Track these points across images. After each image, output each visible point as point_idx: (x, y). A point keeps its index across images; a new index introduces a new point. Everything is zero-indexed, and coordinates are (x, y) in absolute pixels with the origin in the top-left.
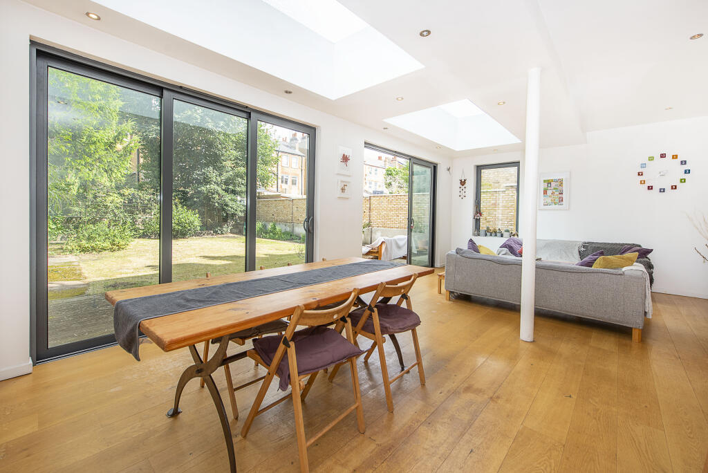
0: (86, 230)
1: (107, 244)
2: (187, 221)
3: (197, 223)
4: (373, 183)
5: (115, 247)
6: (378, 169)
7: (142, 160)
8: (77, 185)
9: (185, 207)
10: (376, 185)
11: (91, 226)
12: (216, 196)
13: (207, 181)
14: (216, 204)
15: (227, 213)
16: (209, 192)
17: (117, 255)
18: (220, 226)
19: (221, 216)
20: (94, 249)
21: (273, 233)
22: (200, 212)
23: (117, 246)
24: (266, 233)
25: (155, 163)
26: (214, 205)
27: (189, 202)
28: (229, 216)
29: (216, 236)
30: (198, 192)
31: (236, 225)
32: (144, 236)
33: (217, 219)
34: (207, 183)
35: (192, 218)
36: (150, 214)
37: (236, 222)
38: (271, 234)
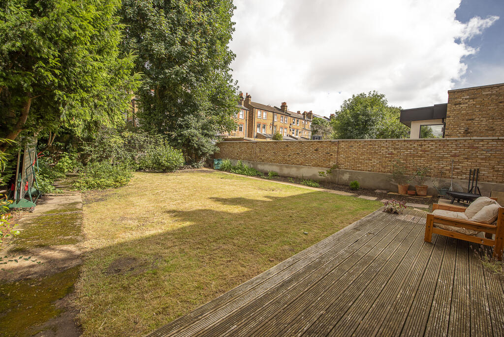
0: (93, 167)
1: (110, 181)
2: (175, 158)
3: (182, 160)
4: (295, 130)
5: (118, 184)
7: (136, 110)
8: (82, 127)
9: (172, 147)
10: (297, 132)
11: (98, 163)
12: (195, 138)
13: (188, 127)
15: (202, 152)
16: (190, 135)
17: (120, 191)
18: (196, 162)
19: (197, 154)
20: (99, 186)
21: (241, 170)
22: (183, 151)
23: (120, 183)
24: (234, 169)
25: (147, 112)
26: (192, 146)
27: (174, 143)
28: (204, 154)
29: (193, 170)
30: (181, 135)
31: (207, 161)
32: (140, 169)
33: (194, 156)
34: (188, 128)
35: (178, 156)
36: (144, 152)
37: (207, 159)
38: (240, 170)
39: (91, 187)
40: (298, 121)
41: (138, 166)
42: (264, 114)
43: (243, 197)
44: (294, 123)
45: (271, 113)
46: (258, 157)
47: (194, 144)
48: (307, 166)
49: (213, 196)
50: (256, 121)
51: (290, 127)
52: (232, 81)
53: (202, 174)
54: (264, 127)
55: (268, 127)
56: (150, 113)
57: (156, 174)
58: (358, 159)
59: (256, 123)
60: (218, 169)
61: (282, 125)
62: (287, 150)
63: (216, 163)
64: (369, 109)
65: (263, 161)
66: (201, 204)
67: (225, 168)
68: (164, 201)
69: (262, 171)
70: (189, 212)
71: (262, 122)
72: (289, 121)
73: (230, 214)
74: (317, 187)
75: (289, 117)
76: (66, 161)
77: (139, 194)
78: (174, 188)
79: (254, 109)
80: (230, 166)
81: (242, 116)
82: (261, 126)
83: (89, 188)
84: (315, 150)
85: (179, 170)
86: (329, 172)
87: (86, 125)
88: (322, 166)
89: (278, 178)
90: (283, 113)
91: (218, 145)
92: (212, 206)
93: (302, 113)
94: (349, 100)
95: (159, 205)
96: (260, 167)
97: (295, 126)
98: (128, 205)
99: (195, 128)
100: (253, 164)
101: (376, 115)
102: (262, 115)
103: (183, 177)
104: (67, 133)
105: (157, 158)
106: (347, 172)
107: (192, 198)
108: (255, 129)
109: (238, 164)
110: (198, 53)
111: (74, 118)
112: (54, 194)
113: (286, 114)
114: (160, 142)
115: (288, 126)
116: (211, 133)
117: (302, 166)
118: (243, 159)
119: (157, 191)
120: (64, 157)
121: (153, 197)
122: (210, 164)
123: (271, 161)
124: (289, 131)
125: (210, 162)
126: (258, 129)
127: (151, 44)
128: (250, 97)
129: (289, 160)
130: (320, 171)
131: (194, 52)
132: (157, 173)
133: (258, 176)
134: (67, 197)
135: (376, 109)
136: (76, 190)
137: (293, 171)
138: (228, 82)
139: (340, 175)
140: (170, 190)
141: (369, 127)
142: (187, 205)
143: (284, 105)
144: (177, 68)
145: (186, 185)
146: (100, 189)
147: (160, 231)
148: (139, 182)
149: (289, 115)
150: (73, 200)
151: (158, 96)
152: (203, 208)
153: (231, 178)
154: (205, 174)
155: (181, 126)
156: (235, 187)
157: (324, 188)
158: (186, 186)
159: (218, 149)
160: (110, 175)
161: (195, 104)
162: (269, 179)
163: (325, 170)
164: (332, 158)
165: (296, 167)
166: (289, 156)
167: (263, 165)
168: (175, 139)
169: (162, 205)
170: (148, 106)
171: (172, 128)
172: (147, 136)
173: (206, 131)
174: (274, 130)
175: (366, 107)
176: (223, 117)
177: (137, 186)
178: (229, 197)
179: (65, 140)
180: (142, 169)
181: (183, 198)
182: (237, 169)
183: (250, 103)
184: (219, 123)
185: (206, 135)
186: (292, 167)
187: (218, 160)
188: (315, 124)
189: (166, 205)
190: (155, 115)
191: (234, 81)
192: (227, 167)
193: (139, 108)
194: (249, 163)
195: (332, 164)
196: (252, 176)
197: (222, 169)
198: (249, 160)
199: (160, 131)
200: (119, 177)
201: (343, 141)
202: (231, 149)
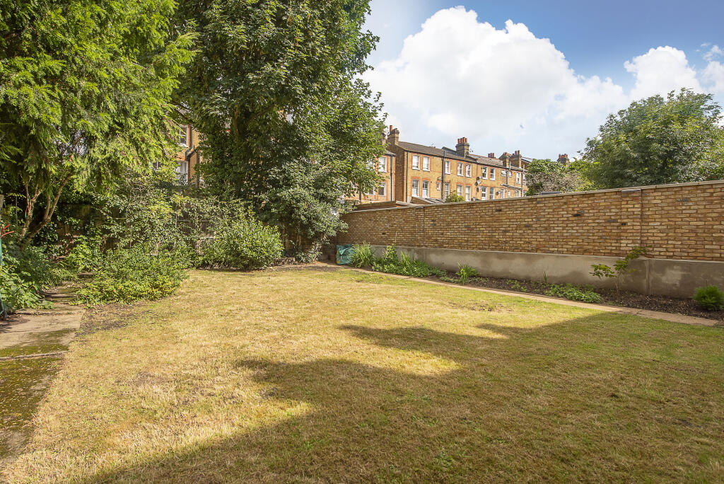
2: (265, 243)
3: (278, 247)
4: (488, 190)
5: (157, 292)
6: (495, 170)
9: (260, 222)
10: (491, 193)
12: (303, 205)
13: (288, 183)
14: (303, 218)
15: (316, 232)
16: (293, 198)
17: (159, 306)
18: (303, 250)
19: (305, 236)
20: (122, 295)
21: (394, 264)
22: (280, 230)
23: (161, 289)
24: (379, 262)
25: (218, 162)
26: (297, 220)
27: (264, 215)
28: (318, 235)
29: (299, 266)
30: (278, 200)
31: (324, 249)
32: (204, 265)
33: (299, 240)
34: (288, 186)
35: (271, 239)
36: (211, 233)
37: (324, 245)
38: (392, 265)
39: (107, 297)
40: (492, 171)
41: (201, 259)
42: (425, 161)
43: (427, 325)
44: (484, 175)
45: (439, 160)
46: (429, 238)
47: (300, 216)
48: (553, 252)
49: (352, 322)
50: (410, 175)
51: (477, 184)
52: (369, 95)
53: (318, 273)
54: (425, 186)
55: (433, 185)
56: (223, 163)
57: (231, 273)
58: (710, 231)
59: (409, 178)
60: (346, 265)
61: (461, 180)
62: (498, 220)
63: (342, 252)
64: (676, 126)
65: (441, 246)
66: (328, 343)
67: (360, 261)
68: (242, 332)
69: (440, 267)
70: (301, 366)
71: (421, 175)
72: (475, 172)
73: (414, 377)
74: (594, 302)
75: (475, 165)
76: (83, 252)
77: (194, 313)
78: (266, 300)
79: (406, 153)
80: (370, 257)
81: (384, 165)
82: (421, 184)
83: (103, 299)
84: (575, 216)
85: (272, 265)
86: (620, 267)
87: (94, 171)
88: (596, 252)
89: (483, 280)
90: (461, 158)
91: (343, 217)
92: (358, 349)
93: (498, 156)
94: (621, 113)
95: (230, 341)
96: (435, 258)
97: (486, 181)
98: (165, 340)
99: (303, 186)
100: (418, 252)
101: (696, 138)
102: (422, 163)
103: (281, 278)
104: (86, 203)
105: (234, 242)
106: (675, 263)
107: (306, 325)
108: (409, 190)
109: (387, 253)
110: (308, 38)
111: (73, 156)
112: (32, 312)
113: (468, 160)
114: (239, 213)
115: (473, 181)
116: (331, 194)
117: (539, 253)
118: (397, 244)
119: (229, 308)
120: (80, 243)
121: (220, 320)
122: (329, 256)
123: (460, 246)
124: (475, 191)
125: (330, 251)
126: (414, 190)
127: (221, 27)
128: (398, 133)
129: (506, 242)
130: (597, 264)
131: (300, 36)
132: (234, 271)
133: (435, 276)
134: (55, 317)
135: (691, 126)
136: (80, 302)
137: (517, 266)
138: (362, 97)
139: (653, 273)
140: (257, 305)
141: (680, 168)
142: (295, 345)
143: (462, 144)
144: (268, 68)
145: (289, 295)
146: (122, 302)
147: (227, 431)
148: (197, 289)
149: (474, 160)
150: (63, 323)
151: (236, 131)
152: (337, 356)
153: (379, 281)
154: (322, 273)
155: (275, 183)
156: (394, 300)
157: (616, 303)
158: (288, 297)
159: (344, 225)
160: (144, 275)
161: (301, 139)
162: (461, 283)
163: (609, 263)
164: (625, 231)
165: (522, 256)
166: (505, 231)
167: (442, 253)
168: (267, 208)
169: (237, 342)
170: (220, 150)
171: (260, 188)
172: (216, 204)
173: (321, 191)
174: (445, 190)
175: (666, 123)
176: (353, 163)
177: (193, 296)
178: (394, 326)
179: (83, 214)
180: (208, 264)
181: (285, 324)
182: (385, 263)
183: (396, 144)
184: (348, 175)
185: (323, 198)
186: (513, 257)
187: (346, 247)
188: (534, 171)
189: (247, 342)
190: (231, 166)
191: (373, 95)
192: (366, 260)
193: (205, 156)
194: (409, 250)
195: (627, 245)
196: (419, 277)
197: (353, 265)
198: (409, 245)
199: (239, 195)
200: (159, 277)
201: (656, 190)
202: (371, 224)
